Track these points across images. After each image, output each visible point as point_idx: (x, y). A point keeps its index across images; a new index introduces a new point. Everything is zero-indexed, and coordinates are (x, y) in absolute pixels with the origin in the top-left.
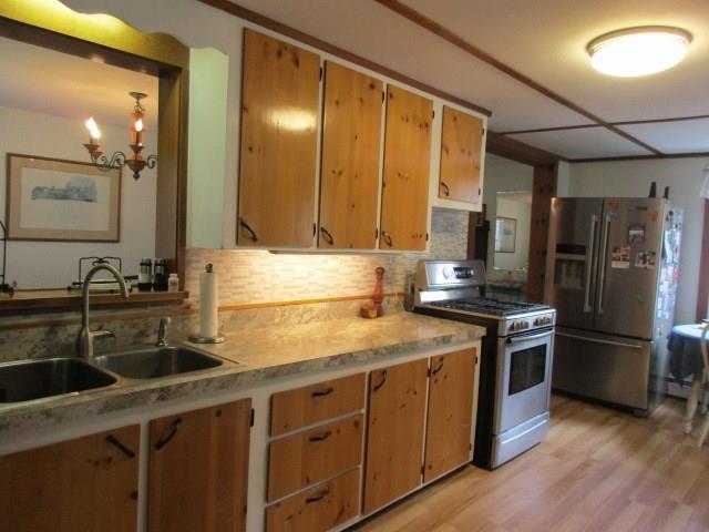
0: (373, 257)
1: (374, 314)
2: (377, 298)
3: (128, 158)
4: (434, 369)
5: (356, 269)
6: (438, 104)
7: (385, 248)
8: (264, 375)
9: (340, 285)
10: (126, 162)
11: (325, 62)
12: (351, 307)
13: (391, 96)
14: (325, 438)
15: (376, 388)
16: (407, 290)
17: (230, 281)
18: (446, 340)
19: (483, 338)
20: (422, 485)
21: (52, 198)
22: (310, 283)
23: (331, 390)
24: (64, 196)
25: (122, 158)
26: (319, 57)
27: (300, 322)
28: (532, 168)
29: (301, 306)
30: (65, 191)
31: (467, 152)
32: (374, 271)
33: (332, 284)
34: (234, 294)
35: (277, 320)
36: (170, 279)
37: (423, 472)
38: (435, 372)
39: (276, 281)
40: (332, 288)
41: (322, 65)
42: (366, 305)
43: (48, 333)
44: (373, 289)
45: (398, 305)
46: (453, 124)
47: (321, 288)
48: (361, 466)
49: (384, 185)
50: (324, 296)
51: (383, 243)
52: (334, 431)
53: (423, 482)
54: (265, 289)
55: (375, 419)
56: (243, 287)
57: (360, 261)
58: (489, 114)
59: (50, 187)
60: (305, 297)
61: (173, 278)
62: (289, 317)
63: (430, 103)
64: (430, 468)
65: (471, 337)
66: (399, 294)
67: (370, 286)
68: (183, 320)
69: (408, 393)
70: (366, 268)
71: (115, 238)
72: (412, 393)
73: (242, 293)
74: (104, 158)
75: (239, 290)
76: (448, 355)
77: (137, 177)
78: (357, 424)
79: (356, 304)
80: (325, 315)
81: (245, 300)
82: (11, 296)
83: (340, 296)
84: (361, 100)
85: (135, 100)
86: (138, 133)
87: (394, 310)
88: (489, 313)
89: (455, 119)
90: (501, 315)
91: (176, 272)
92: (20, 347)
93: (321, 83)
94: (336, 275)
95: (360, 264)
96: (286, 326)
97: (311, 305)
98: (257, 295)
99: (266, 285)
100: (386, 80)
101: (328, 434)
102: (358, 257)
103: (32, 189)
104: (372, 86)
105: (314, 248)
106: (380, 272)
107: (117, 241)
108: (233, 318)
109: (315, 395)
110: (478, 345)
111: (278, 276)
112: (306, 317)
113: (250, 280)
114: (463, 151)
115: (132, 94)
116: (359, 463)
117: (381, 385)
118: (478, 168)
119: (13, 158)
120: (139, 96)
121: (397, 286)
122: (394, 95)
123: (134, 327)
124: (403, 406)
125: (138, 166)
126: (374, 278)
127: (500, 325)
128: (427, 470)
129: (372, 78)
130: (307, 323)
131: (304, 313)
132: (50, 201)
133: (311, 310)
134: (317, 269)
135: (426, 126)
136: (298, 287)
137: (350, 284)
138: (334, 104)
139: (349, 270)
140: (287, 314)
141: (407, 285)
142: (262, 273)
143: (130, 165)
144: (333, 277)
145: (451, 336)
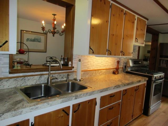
0: (116, 58)
1: (117, 73)
2: (117, 69)
3: (52, 31)
4: (136, 89)
5: (112, 61)
6: (137, 16)
7: (123, 56)
8: (99, 92)
9: (108, 65)
10: (51, 32)
11: (112, 3)
12: (111, 71)
13: (126, 14)
14: (112, 109)
15: (124, 95)
16: (123, 67)
17: (83, 64)
18: (140, 81)
19: (147, 81)
20: (132, 120)
21: (31, 41)
22: (102, 65)
23: (114, 95)
24: (34, 40)
25: (50, 31)
26: (110, 2)
27: (99, 75)
28: (151, 35)
29: (100, 71)
30: (34, 39)
31: (142, 30)
32: (116, 62)
33: (106, 65)
34: (84, 67)
35: (94, 75)
36: (69, 63)
37: (132, 117)
38: (137, 90)
39: (94, 64)
40: (107, 66)
41: (111, 5)
42: (114, 71)
43: (40, 77)
44: (116, 66)
45: (121, 71)
46: (139, 22)
47: (104, 66)
48: (119, 116)
49: (123, 39)
50: (105, 68)
51: (122, 54)
52: (114, 106)
53: (132, 119)
54: (91, 66)
55: (123, 103)
56: (86, 65)
57: (113, 59)
58: (148, 20)
59: (31, 38)
60: (101, 68)
61: (70, 63)
62: (97, 74)
63: (135, 16)
64: (134, 115)
65: (145, 80)
66: (122, 68)
67: (115, 66)
68: (72, 74)
69: (130, 96)
70: (114, 61)
71: (45, 51)
72: (131, 96)
73: (86, 67)
74: (46, 31)
75: (85, 66)
76: (140, 85)
77: (54, 36)
78: (119, 104)
79: (112, 70)
80: (105, 73)
81: (86, 69)
82: (30, 67)
83: (108, 68)
84: (119, 14)
85: (54, 16)
86: (55, 24)
87: (121, 72)
88: (151, 74)
89: (140, 21)
90: (153, 75)
91: (71, 61)
92: (33, 81)
93: (110, 10)
94: (108, 62)
95: (113, 60)
96: (96, 76)
97: (102, 71)
98: (89, 68)
99: (92, 65)
100: (125, 9)
101: (113, 107)
102: (113, 58)
103: (27, 39)
104: (122, 11)
105: (106, 56)
106: (118, 62)
107: (46, 52)
108: (84, 74)
109: (111, 97)
110: (146, 82)
111: (94, 63)
112: (101, 74)
113: (88, 64)
114: (141, 30)
115: (53, 14)
116: (119, 115)
117: (125, 94)
118: (144, 34)
119: (22, 31)
120: (54, 15)
121: (121, 66)
122: (127, 14)
123: (60, 76)
124: (129, 99)
125: (54, 33)
126: (116, 63)
127: (153, 77)
128: (133, 116)
129: (122, 9)
130: (101, 75)
131: (100, 72)
132: (30, 42)
133: (102, 72)
134: (103, 61)
135: (134, 22)
136: (99, 66)
137: (111, 65)
138: (113, 15)
139: (111, 61)
140: (96, 73)
141: (124, 65)
142: (91, 62)
143: (52, 33)
144: (107, 63)
145: (141, 80)
